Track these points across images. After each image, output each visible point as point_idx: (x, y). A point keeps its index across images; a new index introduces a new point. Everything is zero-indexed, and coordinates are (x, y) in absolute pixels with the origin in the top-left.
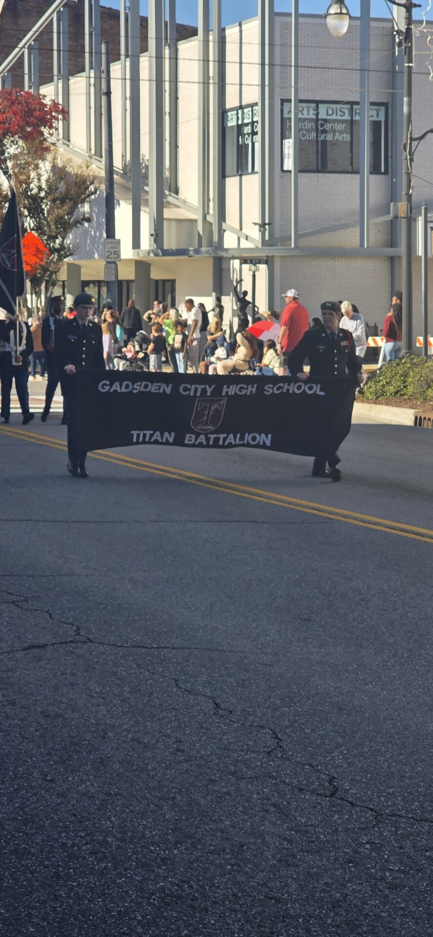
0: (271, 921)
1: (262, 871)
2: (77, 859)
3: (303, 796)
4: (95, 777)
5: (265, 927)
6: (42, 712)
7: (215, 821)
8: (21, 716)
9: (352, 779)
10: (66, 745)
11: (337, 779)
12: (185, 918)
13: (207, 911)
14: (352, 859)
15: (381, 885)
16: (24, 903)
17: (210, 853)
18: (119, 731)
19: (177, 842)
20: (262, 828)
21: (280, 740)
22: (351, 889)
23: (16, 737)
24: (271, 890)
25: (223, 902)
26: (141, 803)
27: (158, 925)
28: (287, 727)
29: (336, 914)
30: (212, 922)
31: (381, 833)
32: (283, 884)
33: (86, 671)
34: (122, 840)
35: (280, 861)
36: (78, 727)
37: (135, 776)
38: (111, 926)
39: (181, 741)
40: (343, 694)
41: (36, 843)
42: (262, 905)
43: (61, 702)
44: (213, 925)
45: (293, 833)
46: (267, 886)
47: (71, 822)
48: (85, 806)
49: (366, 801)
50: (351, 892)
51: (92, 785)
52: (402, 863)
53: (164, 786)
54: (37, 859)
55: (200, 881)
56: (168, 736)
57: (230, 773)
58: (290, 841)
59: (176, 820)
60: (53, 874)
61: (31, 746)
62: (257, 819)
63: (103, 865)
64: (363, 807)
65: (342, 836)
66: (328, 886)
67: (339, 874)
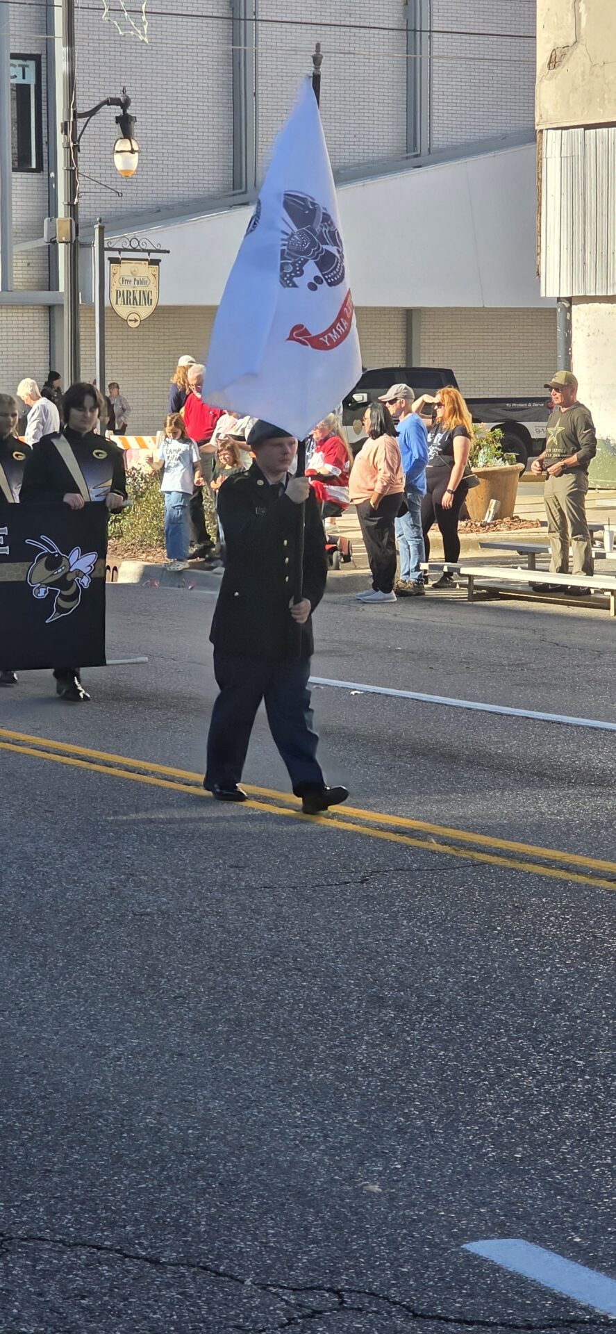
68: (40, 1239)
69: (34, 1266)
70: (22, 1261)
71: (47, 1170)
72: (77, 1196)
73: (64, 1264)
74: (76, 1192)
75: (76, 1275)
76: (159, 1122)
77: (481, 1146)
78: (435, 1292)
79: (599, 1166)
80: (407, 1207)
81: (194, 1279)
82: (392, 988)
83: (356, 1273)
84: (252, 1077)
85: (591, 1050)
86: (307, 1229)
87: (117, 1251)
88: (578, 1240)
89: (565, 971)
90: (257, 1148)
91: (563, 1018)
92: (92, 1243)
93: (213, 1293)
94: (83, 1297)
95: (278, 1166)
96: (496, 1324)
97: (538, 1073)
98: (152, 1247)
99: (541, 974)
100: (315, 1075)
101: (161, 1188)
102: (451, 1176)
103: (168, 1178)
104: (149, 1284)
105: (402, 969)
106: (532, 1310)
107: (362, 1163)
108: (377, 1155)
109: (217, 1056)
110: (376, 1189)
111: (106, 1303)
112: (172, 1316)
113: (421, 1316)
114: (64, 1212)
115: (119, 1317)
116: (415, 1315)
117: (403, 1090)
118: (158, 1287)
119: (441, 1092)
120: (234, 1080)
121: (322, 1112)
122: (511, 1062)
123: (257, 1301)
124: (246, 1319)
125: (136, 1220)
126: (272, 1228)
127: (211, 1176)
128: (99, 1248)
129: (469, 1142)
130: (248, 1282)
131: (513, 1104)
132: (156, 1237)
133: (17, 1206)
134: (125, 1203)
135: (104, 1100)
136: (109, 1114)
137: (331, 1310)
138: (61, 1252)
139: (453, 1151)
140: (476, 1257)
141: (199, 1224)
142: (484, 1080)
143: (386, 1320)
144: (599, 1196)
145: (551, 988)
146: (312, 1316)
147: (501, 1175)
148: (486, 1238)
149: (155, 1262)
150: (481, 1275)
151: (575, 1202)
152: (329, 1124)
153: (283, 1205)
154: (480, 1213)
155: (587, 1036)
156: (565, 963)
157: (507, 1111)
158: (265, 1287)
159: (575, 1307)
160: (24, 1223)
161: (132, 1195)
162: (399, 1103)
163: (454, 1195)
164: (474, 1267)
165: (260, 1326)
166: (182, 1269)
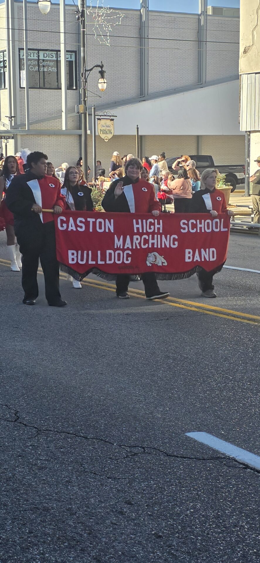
9: (27, 412)
11: (20, 412)
14: (21, 455)
15: (34, 468)
22: (17, 471)
29: (8, 485)
31: (38, 440)
40: (29, 367)
49: (33, 423)
50: (18, 473)
52: (47, 455)
64: (31, 426)
65: (17, 443)
66: (5, 470)
67: (12, 463)
68: (50, 430)
69: (47, 439)
70: (43, 437)
71: (54, 409)
72: (63, 417)
73: (57, 438)
74: (63, 416)
75: (60, 442)
76: (92, 395)
77: (195, 403)
78: (175, 448)
79: (233, 410)
80: (169, 422)
81: (98, 443)
82: (173, 353)
83: (150, 442)
84: (124, 381)
85: (235, 374)
86: (136, 428)
87: (74, 434)
88: (223, 432)
89: (230, 349)
90: (123, 403)
91: (227, 363)
92: (66, 432)
93: (103, 448)
94: (61, 449)
95: (129, 409)
96: (193, 458)
97: (217, 380)
98: (85, 433)
99: (221, 349)
100: (144, 380)
101: (90, 415)
102: (184, 412)
103: (93, 412)
104: (83, 444)
105: (177, 347)
106: (206, 454)
107: (156, 408)
108: (161, 405)
109: (113, 374)
110: (160, 416)
111: (69, 450)
112: (89, 454)
113: (169, 455)
114: (58, 422)
115: (72, 454)
116: (167, 455)
117: (172, 385)
118: (86, 446)
119: (185, 386)
120: (118, 382)
121: (145, 392)
122: (208, 377)
123: (117, 450)
124: (113, 455)
125: (81, 425)
126: (125, 428)
127: (107, 412)
128: (68, 434)
129: (191, 402)
130: (115, 444)
131: (207, 390)
132: (87, 430)
133: (44, 420)
134: (78, 420)
135: (75, 387)
136: (76, 392)
137: (140, 453)
138: (56, 434)
139: (186, 404)
140: (189, 437)
141: (101, 426)
142: (199, 382)
143: (158, 456)
144: (232, 419)
145: (224, 354)
146: (134, 455)
147: (200, 412)
148: (193, 432)
150: (190, 443)
151: (223, 421)
152: (147, 396)
153: (129, 420)
154: (192, 424)
155: (234, 369)
156: (230, 346)
157: (205, 392)
158: (120, 446)
159: (219, 453)
160: (46, 425)
161: (81, 417)
162: (170, 389)
163: (185, 418)
164: (188, 441)
165: (117, 458)
166: (94, 440)
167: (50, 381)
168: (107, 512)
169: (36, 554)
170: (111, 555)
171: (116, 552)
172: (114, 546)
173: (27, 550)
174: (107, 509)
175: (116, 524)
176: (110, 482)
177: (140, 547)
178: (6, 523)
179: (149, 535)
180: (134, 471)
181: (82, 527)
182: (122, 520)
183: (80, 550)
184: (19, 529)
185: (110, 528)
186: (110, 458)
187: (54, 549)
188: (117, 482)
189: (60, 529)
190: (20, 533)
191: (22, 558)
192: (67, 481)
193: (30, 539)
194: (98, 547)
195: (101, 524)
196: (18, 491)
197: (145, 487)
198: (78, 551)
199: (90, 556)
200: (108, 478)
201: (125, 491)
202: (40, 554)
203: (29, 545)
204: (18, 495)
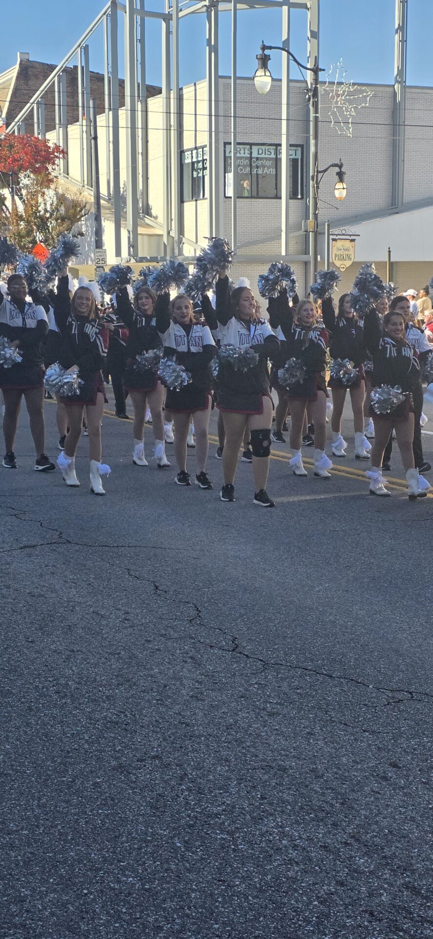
0: (182, 739)
1: (179, 704)
2: (46, 696)
3: (212, 651)
4: (64, 638)
5: (176, 744)
6: (29, 593)
7: (148, 669)
8: (14, 596)
9: (249, 639)
10: (44, 617)
11: (238, 639)
12: (120, 738)
13: (136, 732)
14: (244, 695)
15: (263, 713)
16: (5, 728)
17: (142, 691)
18: (84, 606)
19: (119, 684)
20: (181, 674)
21: (200, 611)
22: (241, 716)
23: (8, 611)
24: (184, 718)
25: (148, 726)
26: (95, 657)
27: (99, 743)
28: (205, 603)
29: (229, 734)
30: (139, 740)
31: (266, 678)
32: (192, 713)
33: (64, 563)
34: (79, 683)
35: (192, 697)
36: (54, 604)
37: (93, 638)
38: (66, 744)
39: (128, 613)
40: (247, 579)
41: (17, 686)
42: (176, 728)
43: (44, 586)
44: (140, 742)
45: (203, 677)
46: (181, 715)
47: (44, 671)
48: (54, 659)
49: (257, 654)
50: (241, 719)
51: (61, 644)
52: (279, 698)
53: (113, 645)
54: (16, 697)
55: (132, 711)
56: (119, 609)
57: (162, 635)
58: (200, 683)
59: (120, 668)
60: (26, 708)
61: (19, 617)
62: (178, 667)
63: (64, 701)
64: (255, 658)
65: (238, 679)
66: (224, 714)
67: (233, 705)
68: (281, 665)
69: (277, 675)
70: (272, 673)
71: (285, 636)
72: (298, 648)
73: (290, 675)
74: (297, 646)
75: (295, 680)
76: (335, 619)
81: (347, 684)
83: (419, 685)
84: (379, 601)
86: (398, 666)
87: (314, 671)
90: (379, 631)
92: (303, 667)
93: (355, 690)
94: (298, 689)
95: (387, 639)
98: (329, 670)
100: (406, 602)
101: (334, 646)
103: (338, 642)
104: (327, 685)
107: (425, 640)
109: (363, 592)
111: (308, 692)
112: (336, 699)
114: (292, 654)
115: (313, 698)
118: (331, 686)
120: (370, 602)
121: (408, 617)
123: (375, 695)
124: (369, 701)
125: (323, 659)
126: (383, 665)
128: (306, 670)
130: (371, 687)
132: (331, 666)
133: (272, 651)
134: (319, 652)
135: (312, 608)
136: (313, 614)
137: (407, 700)
138: (289, 670)
141: (350, 662)
143: (431, 705)
146: (398, 702)
149: (331, 677)
152: (412, 623)
153: (389, 655)
158: (378, 689)
160: (275, 658)
161: (322, 649)
165: (375, 705)
166: (342, 680)
167: (276, 598)
168: (365, 776)
169: (272, 827)
170: (375, 834)
171: (381, 830)
172: (377, 821)
173: (260, 821)
174: (365, 772)
175: (379, 793)
176: (367, 737)
177: (413, 825)
178: (229, 784)
179: (425, 809)
180: (399, 723)
181: (332, 794)
182: (386, 787)
183: (331, 825)
184: (248, 792)
185: (370, 798)
186: (365, 705)
187: (297, 821)
188: (377, 736)
189: (302, 795)
190: (249, 798)
191: (254, 831)
192: (308, 733)
193: (262, 807)
194: (356, 822)
195: (358, 791)
196: (243, 742)
197: (416, 744)
198: (330, 826)
199: (346, 833)
200: (364, 731)
201: (389, 750)
202: (277, 826)
203: (263, 815)
204: (243, 748)
